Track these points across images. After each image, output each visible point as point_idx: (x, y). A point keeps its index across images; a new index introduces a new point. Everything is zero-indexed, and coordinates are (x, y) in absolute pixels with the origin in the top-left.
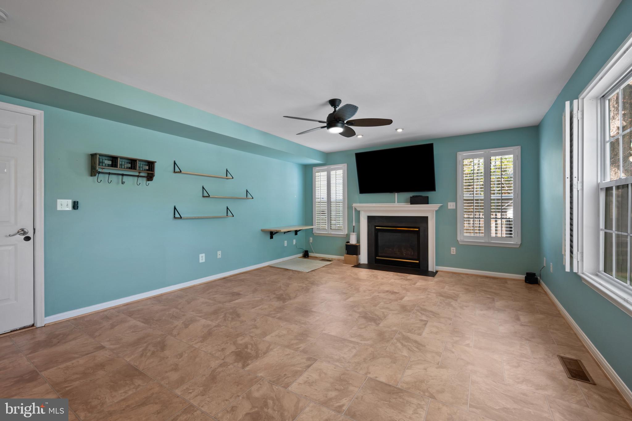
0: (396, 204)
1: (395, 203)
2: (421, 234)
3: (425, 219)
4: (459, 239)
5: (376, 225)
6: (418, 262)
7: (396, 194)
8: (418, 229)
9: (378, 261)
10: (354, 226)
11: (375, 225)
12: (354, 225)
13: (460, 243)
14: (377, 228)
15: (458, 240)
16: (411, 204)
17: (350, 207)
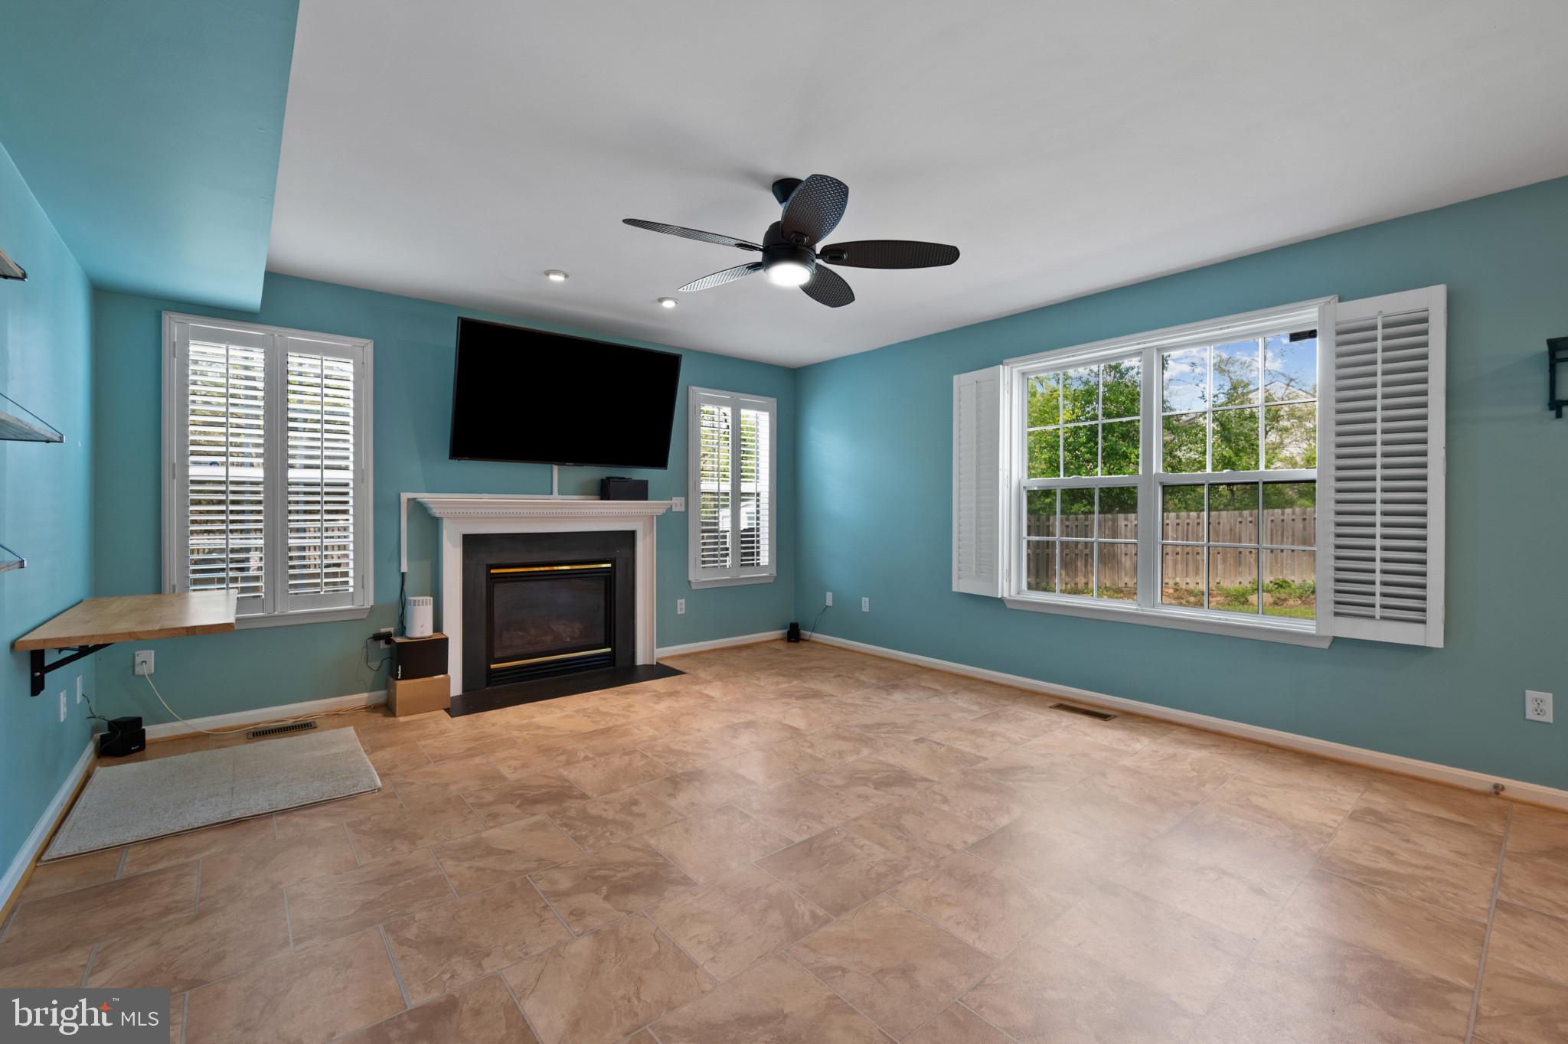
0: (556, 498)
1: (552, 494)
2: (619, 576)
3: (628, 538)
4: (691, 578)
5: (493, 562)
6: (609, 650)
7: (555, 468)
8: (609, 565)
9: (493, 677)
10: (403, 574)
11: (489, 562)
12: (404, 568)
13: (694, 587)
14: (492, 571)
15: (689, 582)
16: (602, 499)
17: (384, 506)
